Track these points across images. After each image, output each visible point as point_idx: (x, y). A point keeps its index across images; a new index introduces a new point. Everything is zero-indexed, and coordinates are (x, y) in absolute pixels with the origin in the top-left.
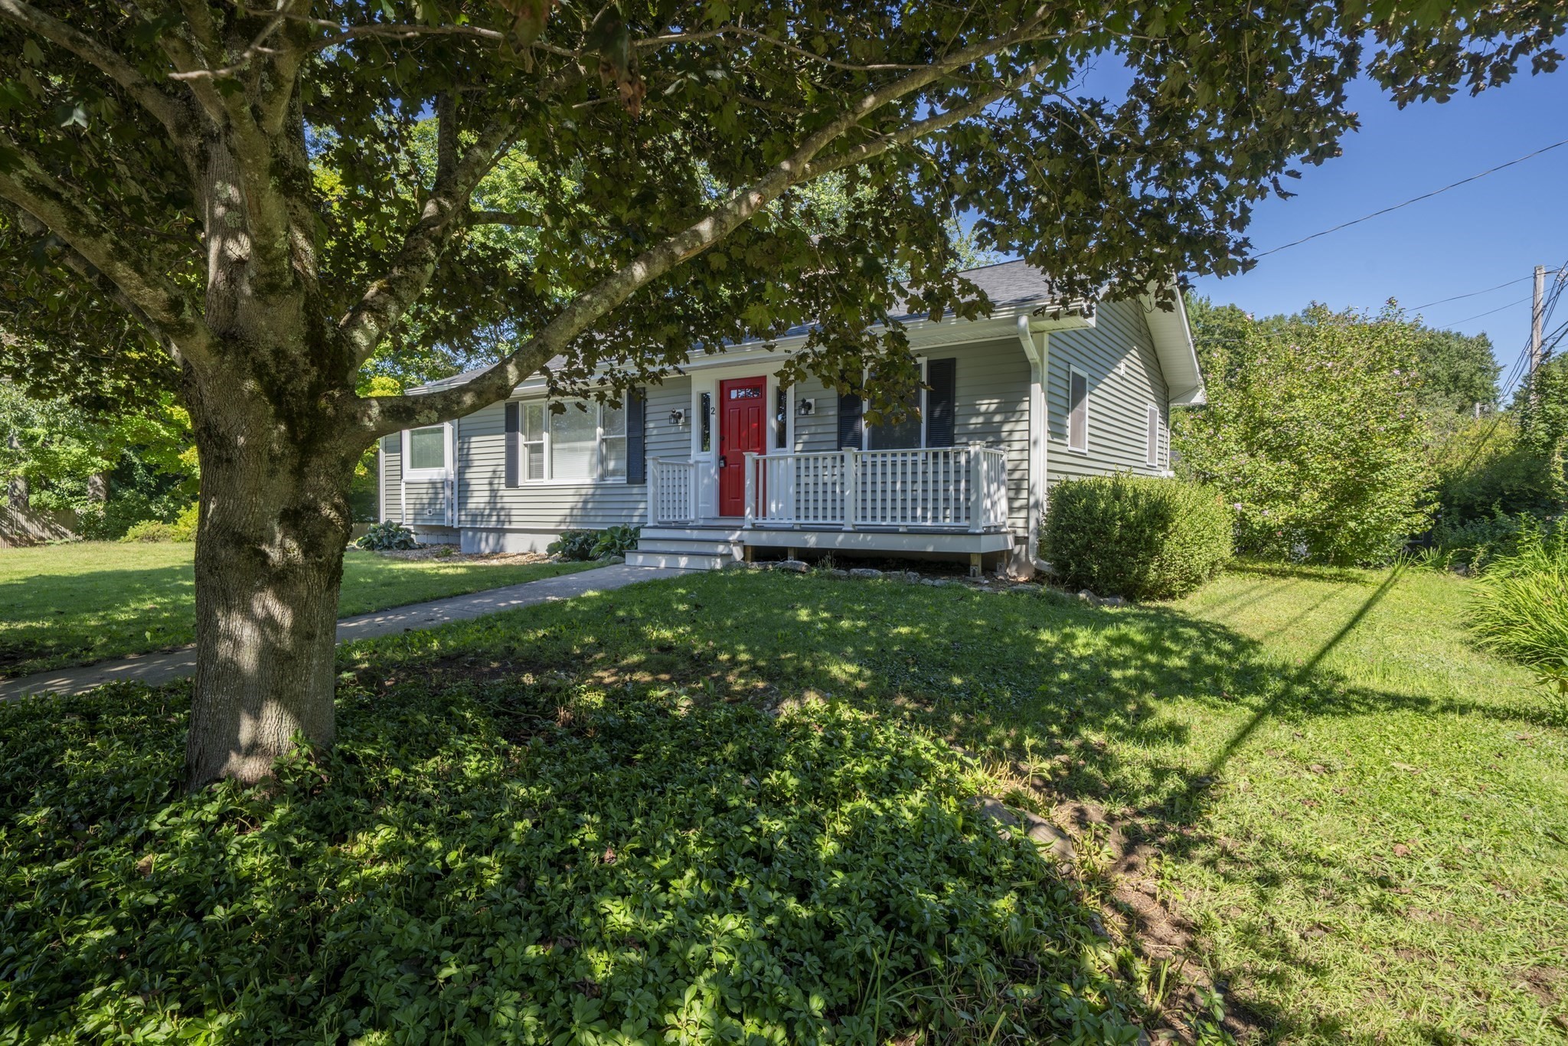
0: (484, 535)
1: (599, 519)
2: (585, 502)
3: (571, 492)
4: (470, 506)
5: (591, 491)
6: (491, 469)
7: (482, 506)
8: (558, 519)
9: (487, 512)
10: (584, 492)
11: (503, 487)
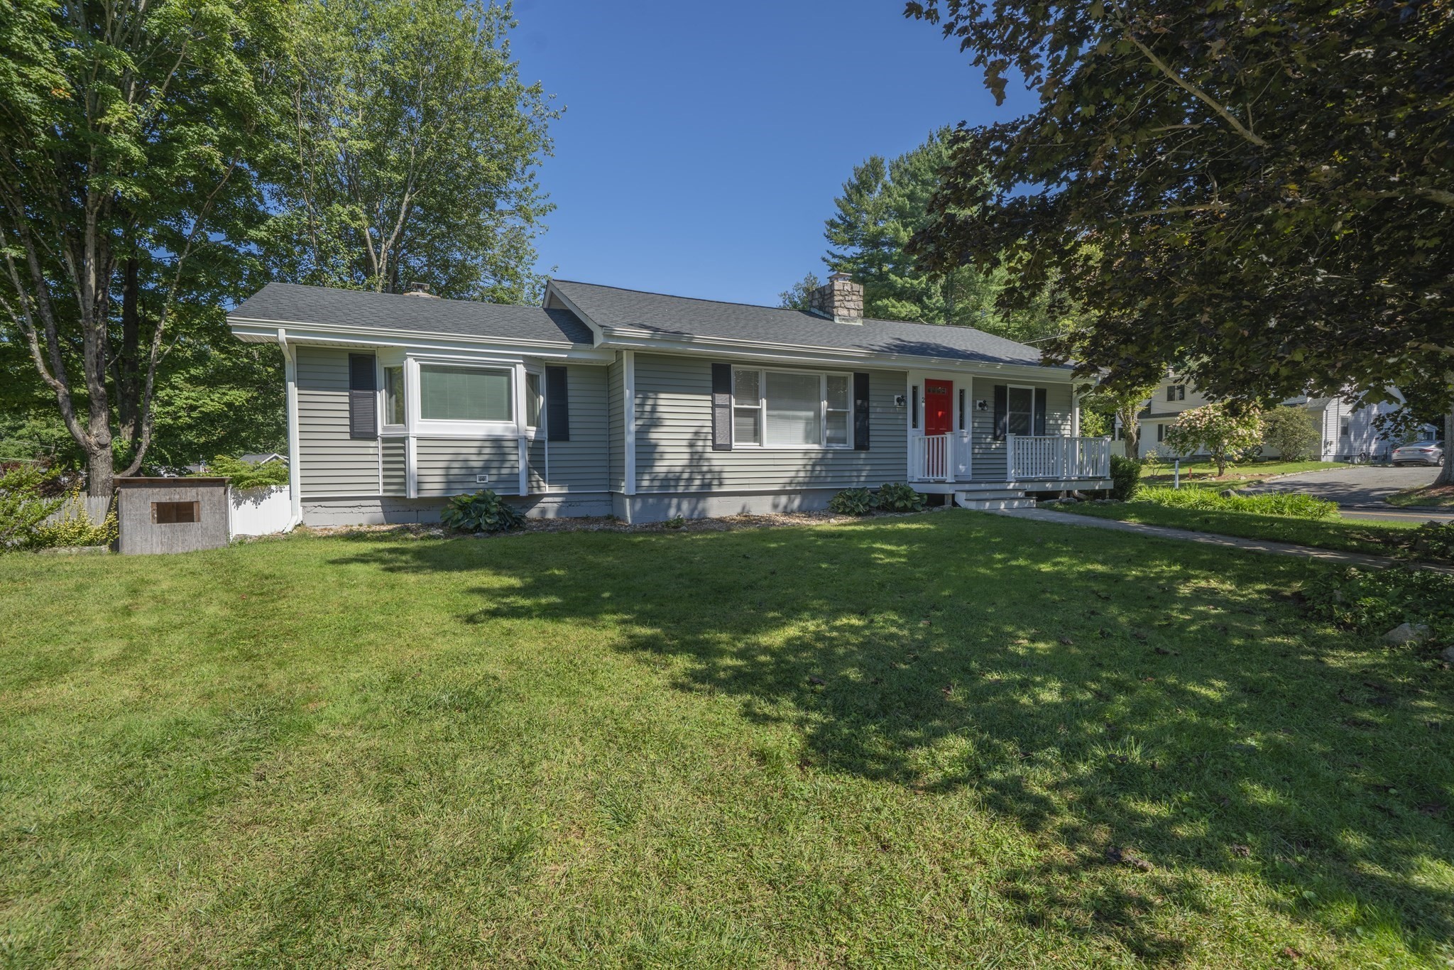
0: (675, 501)
1: (829, 480)
2: (814, 465)
3: (800, 456)
4: (657, 469)
5: (820, 456)
6: (693, 430)
7: (678, 469)
8: (787, 480)
9: (686, 476)
10: (813, 456)
11: (709, 449)
